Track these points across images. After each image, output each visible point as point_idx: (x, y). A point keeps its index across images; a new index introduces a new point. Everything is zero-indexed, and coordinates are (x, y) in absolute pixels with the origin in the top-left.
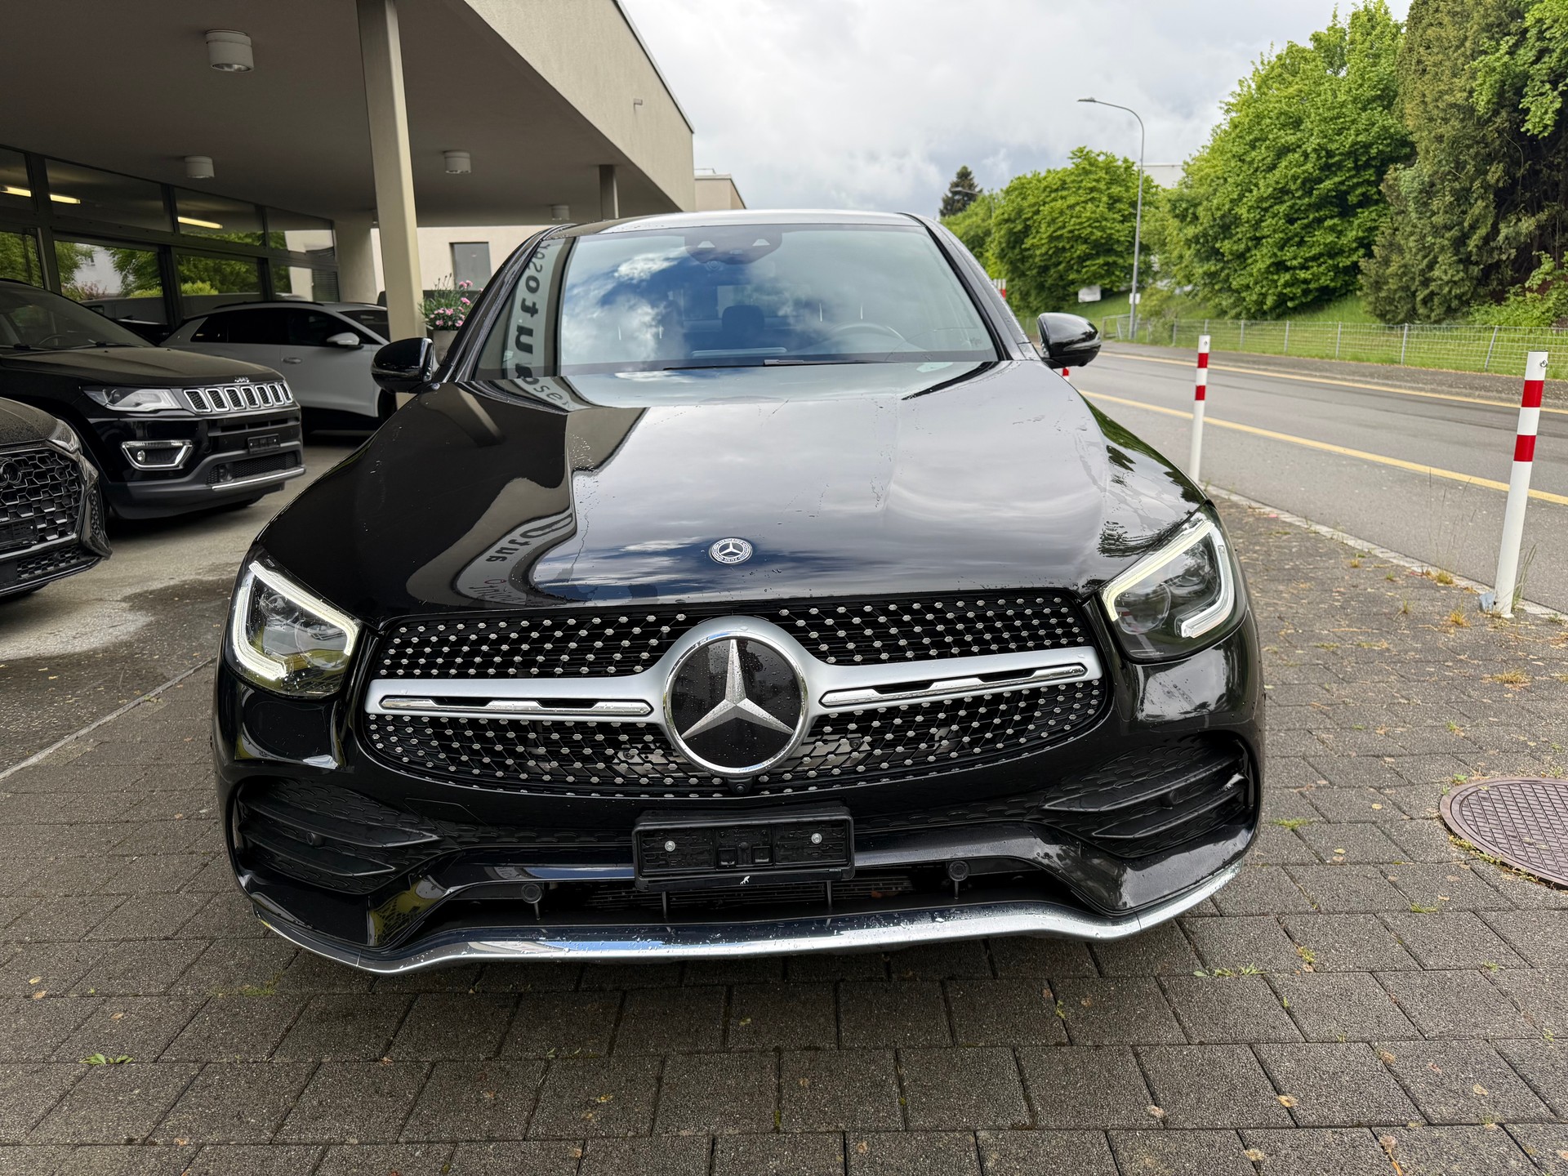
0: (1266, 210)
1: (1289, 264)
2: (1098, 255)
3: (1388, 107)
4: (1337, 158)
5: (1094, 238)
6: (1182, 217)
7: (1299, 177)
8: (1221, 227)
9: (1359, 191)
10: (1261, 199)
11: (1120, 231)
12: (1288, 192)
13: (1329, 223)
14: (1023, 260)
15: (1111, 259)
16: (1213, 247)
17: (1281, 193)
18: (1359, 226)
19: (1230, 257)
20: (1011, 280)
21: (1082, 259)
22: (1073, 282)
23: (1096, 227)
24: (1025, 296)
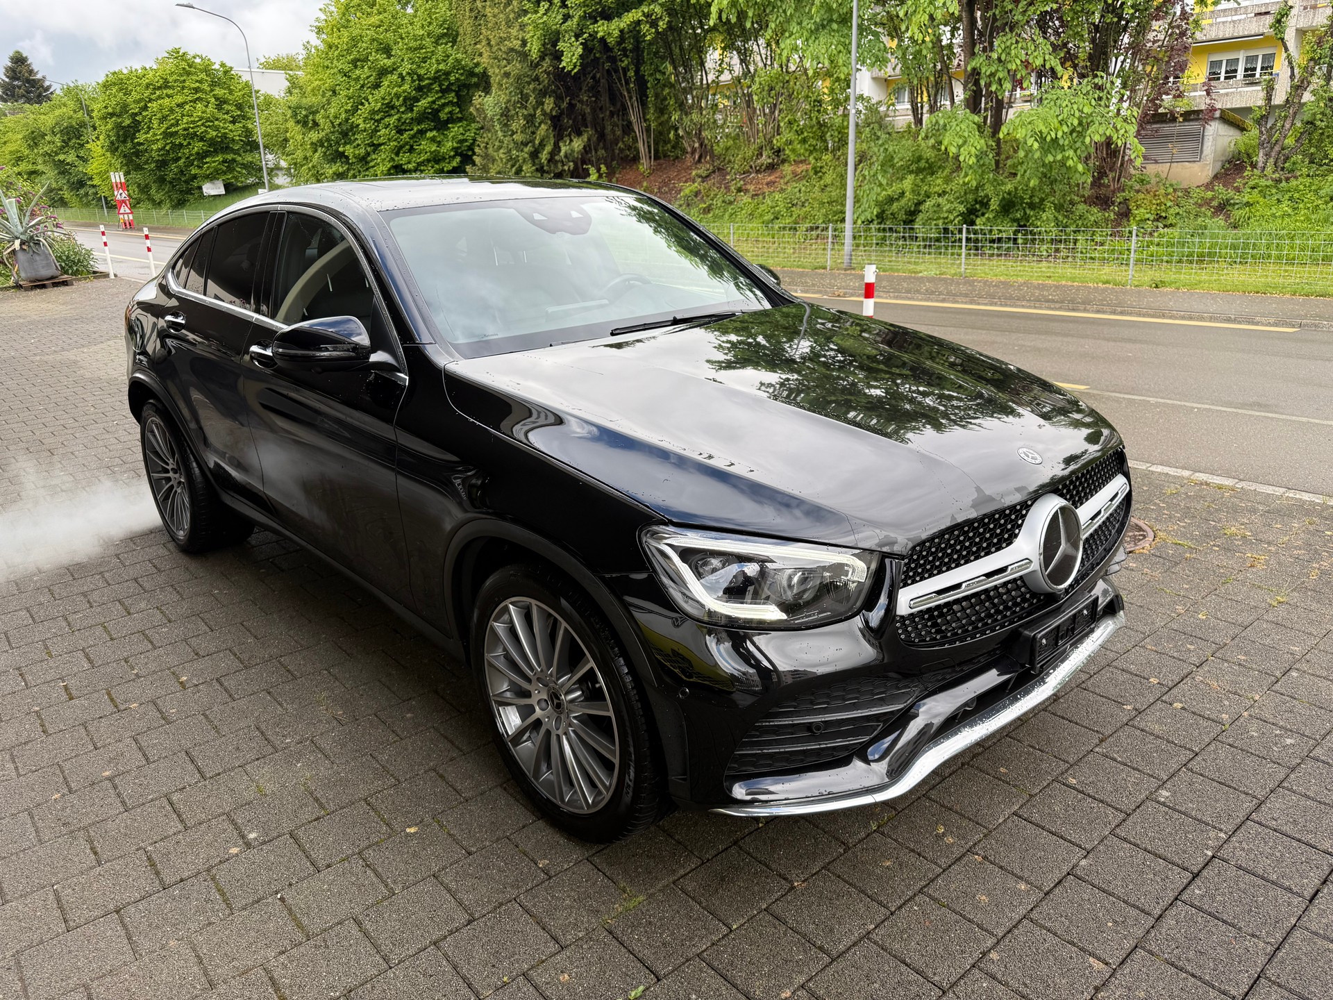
0: (379, 121)
1: (405, 167)
2: (216, 152)
3: (454, 42)
4: (427, 82)
5: (209, 136)
6: (304, 123)
7: (400, 96)
8: (340, 133)
9: (447, 110)
10: (373, 112)
11: (235, 131)
12: (393, 107)
13: (430, 134)
14: (137, 154)
15: (230, 157)
16: (337, 151)
17: (389, 108)
18: (453, 138)
19: (354, 160)
20: (127, 174)
21: (202, 156)
22: (195, 177)
23: (209, 126)
24: (144, 189)
